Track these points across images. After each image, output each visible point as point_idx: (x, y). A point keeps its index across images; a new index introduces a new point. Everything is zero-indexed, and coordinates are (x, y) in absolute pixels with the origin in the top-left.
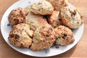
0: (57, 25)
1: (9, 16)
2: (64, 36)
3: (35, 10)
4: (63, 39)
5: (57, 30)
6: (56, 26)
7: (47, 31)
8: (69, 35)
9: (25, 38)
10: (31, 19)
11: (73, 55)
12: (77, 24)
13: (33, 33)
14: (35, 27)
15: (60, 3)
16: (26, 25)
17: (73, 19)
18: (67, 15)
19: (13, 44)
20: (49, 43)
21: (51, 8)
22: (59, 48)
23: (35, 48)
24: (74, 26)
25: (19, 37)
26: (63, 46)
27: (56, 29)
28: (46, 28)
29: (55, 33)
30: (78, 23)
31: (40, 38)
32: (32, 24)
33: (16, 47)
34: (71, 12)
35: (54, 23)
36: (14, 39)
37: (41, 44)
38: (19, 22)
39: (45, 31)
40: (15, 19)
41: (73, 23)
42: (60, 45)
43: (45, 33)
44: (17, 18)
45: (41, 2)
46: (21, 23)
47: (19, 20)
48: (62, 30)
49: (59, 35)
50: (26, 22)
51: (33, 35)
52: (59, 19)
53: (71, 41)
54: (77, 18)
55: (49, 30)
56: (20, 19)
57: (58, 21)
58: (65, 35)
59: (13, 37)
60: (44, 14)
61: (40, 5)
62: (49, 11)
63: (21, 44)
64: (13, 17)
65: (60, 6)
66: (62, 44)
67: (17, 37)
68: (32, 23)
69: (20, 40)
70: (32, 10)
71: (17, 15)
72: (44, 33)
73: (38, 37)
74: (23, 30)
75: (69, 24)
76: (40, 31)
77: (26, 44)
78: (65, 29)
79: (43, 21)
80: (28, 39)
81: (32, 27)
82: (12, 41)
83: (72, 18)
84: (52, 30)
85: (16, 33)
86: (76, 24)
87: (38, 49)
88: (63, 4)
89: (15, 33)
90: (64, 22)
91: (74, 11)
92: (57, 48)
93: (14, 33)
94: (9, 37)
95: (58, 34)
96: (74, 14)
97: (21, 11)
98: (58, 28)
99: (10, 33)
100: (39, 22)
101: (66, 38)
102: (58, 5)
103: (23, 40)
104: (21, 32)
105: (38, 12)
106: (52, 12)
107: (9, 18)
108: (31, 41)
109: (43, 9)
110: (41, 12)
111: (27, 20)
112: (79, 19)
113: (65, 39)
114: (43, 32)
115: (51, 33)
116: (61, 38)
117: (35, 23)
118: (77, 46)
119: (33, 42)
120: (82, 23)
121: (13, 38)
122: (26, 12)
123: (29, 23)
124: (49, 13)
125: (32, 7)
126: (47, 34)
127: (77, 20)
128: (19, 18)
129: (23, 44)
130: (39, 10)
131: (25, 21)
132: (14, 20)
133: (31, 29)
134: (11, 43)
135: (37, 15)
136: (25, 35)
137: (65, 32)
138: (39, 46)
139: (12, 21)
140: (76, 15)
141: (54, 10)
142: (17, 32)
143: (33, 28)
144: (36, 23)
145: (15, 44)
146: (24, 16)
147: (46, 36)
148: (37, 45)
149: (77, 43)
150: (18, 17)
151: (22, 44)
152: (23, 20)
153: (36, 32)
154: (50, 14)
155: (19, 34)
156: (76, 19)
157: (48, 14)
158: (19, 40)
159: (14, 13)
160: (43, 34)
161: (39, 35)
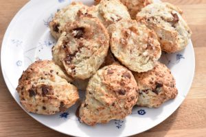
2: (157, 87)
4: (154, 94)
7: (120, 80)
8: (167, 85)
20: (126, 108)
28: (115, 74)
31: (104, 97)
39: (114, 82)
43: (116, 86)
48: (151, 73)
49: (145, 86)
53: (170, 96)
55: (124, 78)
58: (159, 85)
72: (112, 87)
73: (98, 95)
76: (103, 81)
84: (130, 78)
92: (142, 113)
95: (141, 83)
101: (160, 90)
104: (51, 76)
113: (160, 93)
114: (112, 84)
115: (130, 85)
116: (151, 93)
126: (119, 89)
137: (158, 77)
138: (101, 114)
142: (40, 80)
147: (117, 94)
148: (96, 113)
160: (109, 88)
161: (100, 91)
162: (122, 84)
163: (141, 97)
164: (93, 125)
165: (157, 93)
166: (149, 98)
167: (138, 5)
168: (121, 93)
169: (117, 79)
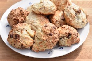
0: (61, 25)
1: (8, 16)
2: (69, 35)
3: (37, 9)
4: (67, 39)
5: (61, 30)
7: (50, 29)
8: (74, 34)
9: (26, 38)
10: (32, 19)
11: (79, 56)
12: (82, 23)
13: (35, 33)
15: (63, 2)
16: (27, 24)
18: (71, 14)
19: (13, 45)
21: (53, 7)
22: (63, 48)
23: (36, 49)
24: (79, 25)
25: (19, 36)
26: (68, 46)
28: (48, 27)
29: (58, 32)
30: (83, 22)
31: (42, 37)
32: (33, 24)
33: (16, 48)
34: (75, 10)
35: (57, 23)
36: (14, 39)
37: (43, 44)
38: (19, 22)
39: (47, 30)
40: (15, 19)
41: (78, 22)
42: (64, 46)
44: (17, 18)
45: (42, 1)
46: (22, 22)
47: (19, 19)
48: (66, 29)
49: (63, 34)
50: (27, 22)
51: (34, 35)
52: (63, 19)
53: (76, 41)
54: (82, 16)
55: (52, 28)
56: (20, 18)
57: (62, 21)
59: (13, 37)
60: (46, 13)
61: (42, 4)
62: (52, 10)
63: (21, 45)
64: (13, 17)
65: (64, 6)
66: (67, 45)
67: (17, 36)
68: (33, 22)
69: (20, 39)
70: (33, 9)
71: (17, 15)
73: (40, 36)
74: (23, 29)
75: (73, 23)
76: (42, 30)
77: (26, 45)
78: (70, 28)
79: (46, 21)
80: (29, 39)
81: (33, 27)
83: (77, 17)
84: (55, 29)
86: (81, 23)
87: (40, 50)
88: (67, 3)
89: (15, 33)
90: (68, 21)
91: (78, 9)
92: (61, 48)
93: (13, 33)
94: (8, 38)
95: (61, 33)
96: (78, 12)
97: (21, 10)
98: (62, 28)
99: (10, 33)
100: (41, 22)
101: (70, 37)
102: (61, 5)
103: (24, 40)
104: (22, 31)
105: (40, 11)
106: (55, 12)
107: (9, 18)
108: (32, 42)
109: (44, 7)
110: (43, 11)
111: (28, 20)
112: (84, 18)
113: (70, 39)
114: (46, 31)
116: (66, 38)
117: (37, 22)
119: (34, 42)
121: (13, 39)
122: (27, 11)
123: (30, 23)
125: (34, 6)
126: (49, 33)
127: (82, 18)
128: (19, 18)
129: (24, 44)
130: (41, 9)
132: (14, 20)
133: (32, 29)
134: (10, 45)
135: (39, 14)
136: (25, 35)
137: (70, 31)
138: (41, 46)
140: (80, 14)
141: (57, 10)
142: (17, 32)
143: (35, 28)
145: (14, 45)
146: (24, 16)
147: (48, 35)
148: (38, 45)
149: (82, 43)
150: (18, 16)
151: (22, 45)
152: (23, 19)
153: (37, 31)
154: (53, 13)
155: (19, 33)
156: (81, 18)
157: (50, 13)
158: (19, 40)
159: (14, 13)
160: (45, 33)
161: (41, 34)
162: (51, 31)
163: (61, 40)
164: (38, 52)
165: (69, 38)
167: (64, 4)
168: (50, 35)
169: (49, 29)
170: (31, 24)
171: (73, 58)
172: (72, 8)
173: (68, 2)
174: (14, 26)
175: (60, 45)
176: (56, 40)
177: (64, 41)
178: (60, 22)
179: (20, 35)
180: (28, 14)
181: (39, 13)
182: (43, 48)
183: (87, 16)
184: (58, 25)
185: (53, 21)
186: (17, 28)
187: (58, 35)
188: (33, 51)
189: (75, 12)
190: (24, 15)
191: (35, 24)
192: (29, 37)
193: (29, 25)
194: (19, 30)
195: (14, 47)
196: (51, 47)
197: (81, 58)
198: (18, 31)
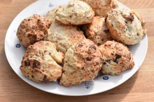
0: (103, 40)
1: (18, 30)
2: (117, 58)
3: (63, 17)
4: (115, 63)
5: (104, 49)
6: (101, 42)
7: (87, 50)
8: (124, 56)
9: (50, 66)
11: (133, 89)
12: (137, 37)
13: (63, 56)
14: (64, 46)
15: (104, 3)
16: (50, 43)
17: (130, 29)
18: (119, 22)
19: (29, 78)
20: (93, 71)
21: (89, 11)
22: (108, 78)
23: (67, 82)
24: (131, 40)
25: (39, 64)
26: (116, 75)
27: (102, 48)
28: (84, 46)
29: (100, 54)
30: (138, 35)
31: (76, 63)
32: (60, 42)
33: (35, 82)
34: (124, 16)
35: (97, 37)
36: (32, 69)
37: (77, 74)
38: (38, 39)
39: (83, 52)
40: (29, 35)
41: (130, 35)
42: (110, 74)
43: (84, 55)
44: (34, 33)
45: (72, 4)
46: (41, 40)
47: (36, 35)
48: (113, 49)
49: (108, 57)
50: (49, 38)
51: (63, 60)
52: (105, 31)
53: (128, 66)
54: (135, 26)
55: (90, 49)
56: (38, 33)
57: (104, 34)
58: (118, 56)
59: (29, 65)
60: (79, 23)
61: (72, 8)
62: (88, 18)
63: (43, 77)
64: (27, 31)
65: (105, 8)
66: (114, 72)
67: (36, 64)
68: (59, 39)
69: (42, 69)
70: (57, 18)
71: (33, 28)
72: (81, 55)
73: (72, 62)
74: (45, 51)
75: (122, 37)
76: (76, 52)
77: (52, 76)
78: (118, 46)
79: (78, 36)
80: (55, 66)
81: (59, 46)
82: (27, 72)
83: (128, 27)
84: (95, 49)
85: (34, 58)
86: (135, 36)
87: (73, 83)
88: (110, 4)
89: (32, 58)
90: (114, 34)
91: (129, 15)
92: (106, 78)
93: (30, 59)
94: (22, 66)
95: (105, 55)
96: (130, 19)
97: (39, 20)
98: (106, 45)
99: (24, 59)
100: (71, 37)
101: (119, 60)
102: (101, 7)
103: (47, 69)
104: (43, 55)
105: (69, 20)
106: (92, 19)
107: (20, 33)
108: (60, 71)
109: (76, 14)
110: (74, 20)
111: (51, 35)
112: (139, 28)
113: (119, 63)
114: (81, 53)
115: (95, 54)
116: (112, 62)
117: (65, 39)
118: (139, 74)
119: (63, 72)
120: (144, 34)
121: (29, 67)
122: (47, 21)
123: (55, 39)
124: (87, 21)
125: (58, 12)
126: (87, 56)
127: (137, 29)
128: (36, 33)
129: (48, 75)
130: (71, 17)
131: (47, 37)
132: (28, 37)
133: (58, 50)
134: (25, 77)
135: (67, 25)
136: (49, 60)
137: (118, 51)
138: (75, 77)
139: (24, 39)
140: (133, 22)
141: (95, 16)
142: (35, 56)
143: (62, 48)
144: (67, 38)
145: (33, 77)
146: (45, 29)
147: (86, 60)
148: (70, 76)
149: (138, 68)
150: (34, 30)
151: (45, 76)
152: (43, 35)
153: (67, 54)
154: (90, 22)
155: (39, 59)
156: (135, 28)
157: (85, 22)
158: (40, 70)
159: (27, 24)
160: (80, 56)
161: (73, 59)
162: (89, 53)
163: (106, 66)
164: (69, 86)
165: (117, 63)
166: (111, 66)
168: (88, 59)
169: (85, 50)
170: (56, 42)
171: (125, 93)
172: (119, 12)
173: (112, 2)
174: (30, 47)
175: (104, 72)
176: (98, 66)
177: (110, 67)
178: (101, 35)
179: (41, 61)
180: (50, 25)
181: (68, 23)
182: (79, 79)
183: (143, 25)
184: (98, 41)
185: (90, 35)
186: (34, 50)
187: (101, 59)
188: (62, 85)
189: (124, 19)
190: (43, 28)
191: (63, 42)
192: (55, 63)
193: (52, 44)
194: (39, 54)
195: (31, 80)
196: (90, 77)
197: (137, 91)
198: (38, 56)
